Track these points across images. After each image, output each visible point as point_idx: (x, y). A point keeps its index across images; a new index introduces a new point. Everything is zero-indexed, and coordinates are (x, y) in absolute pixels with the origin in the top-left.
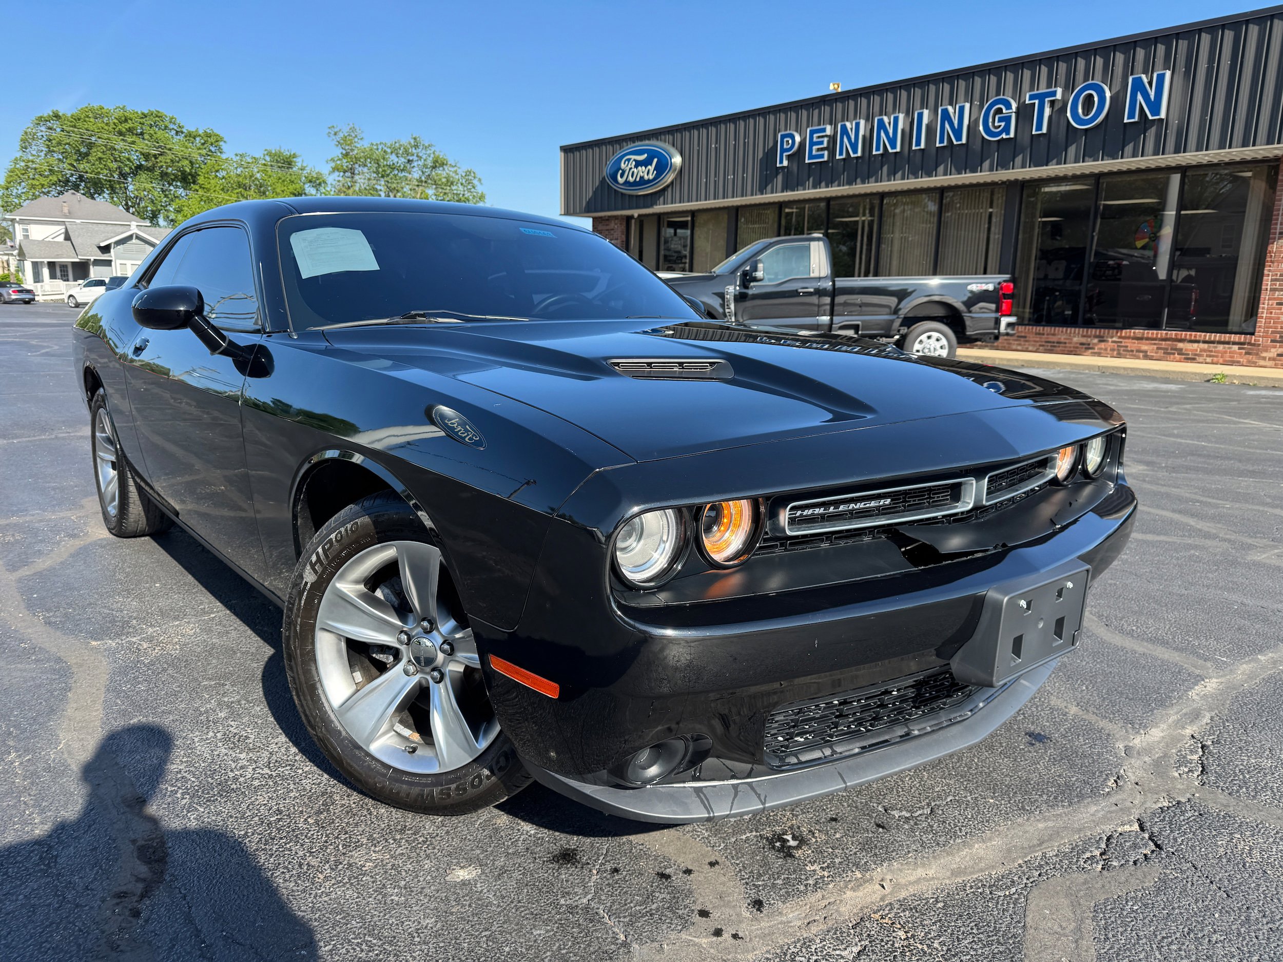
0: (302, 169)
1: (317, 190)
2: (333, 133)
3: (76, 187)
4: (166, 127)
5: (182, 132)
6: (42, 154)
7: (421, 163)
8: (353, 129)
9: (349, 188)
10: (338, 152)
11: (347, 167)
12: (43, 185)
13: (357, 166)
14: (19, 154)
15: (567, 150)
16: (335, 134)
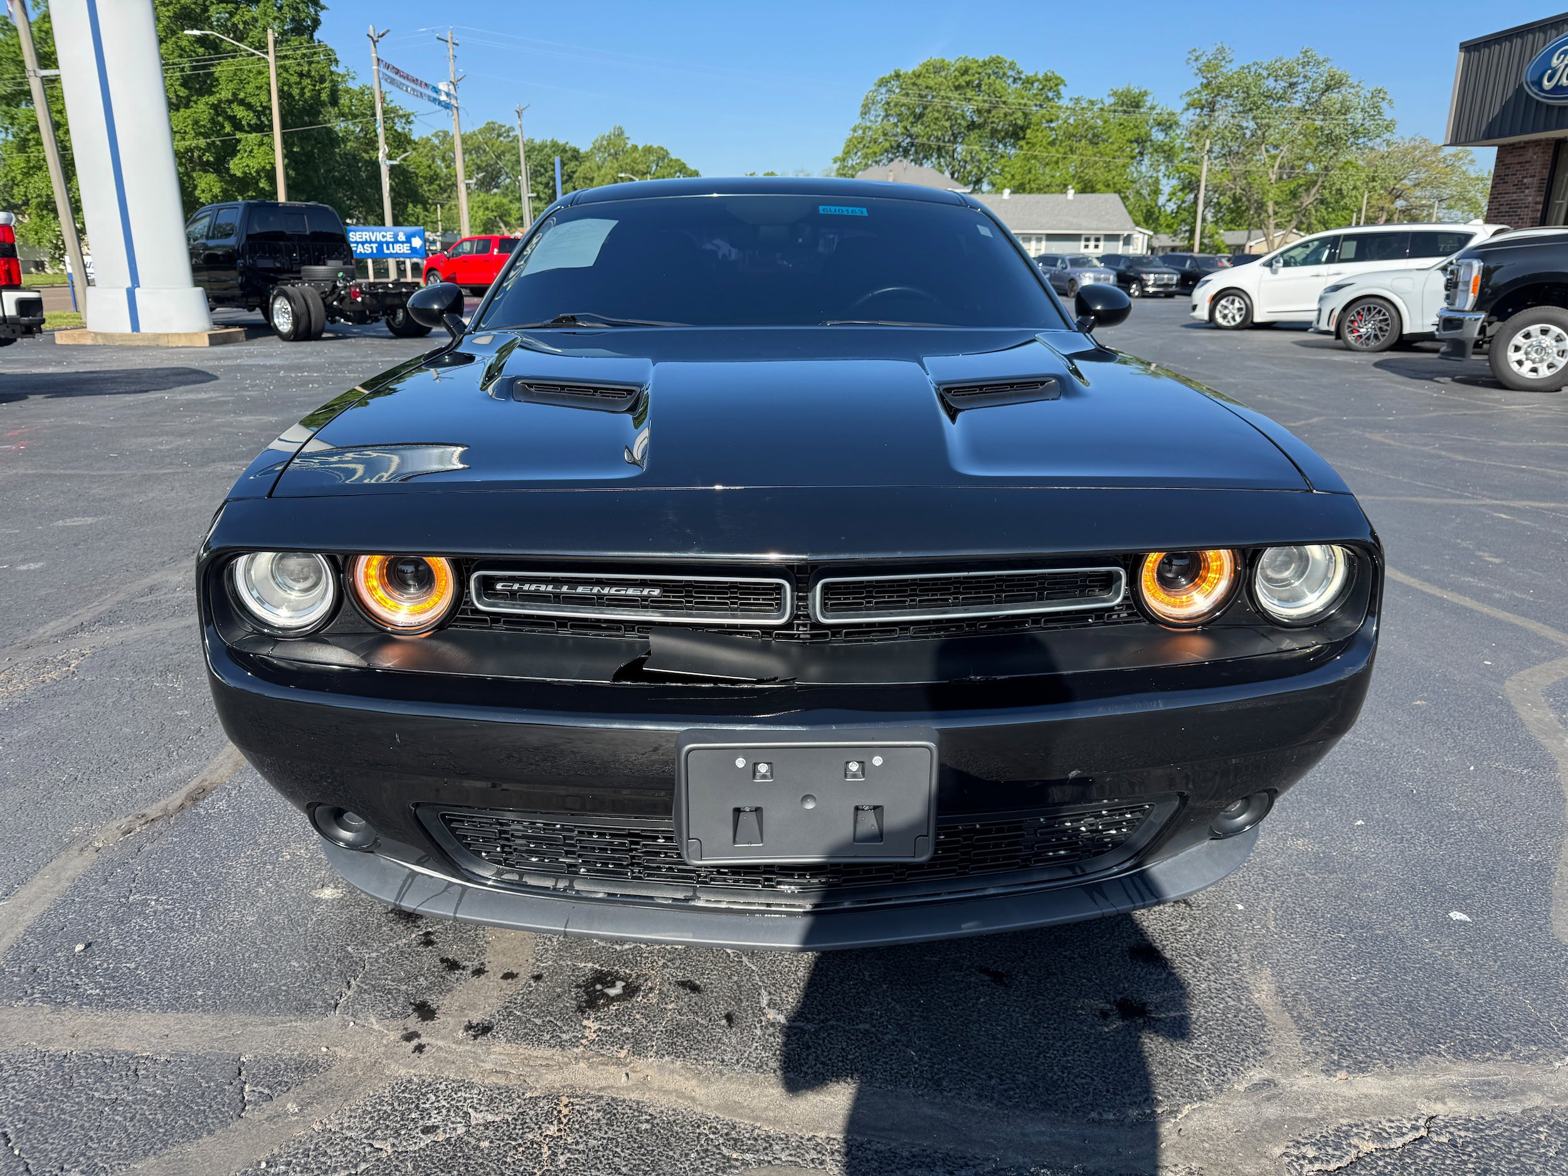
0: (1152, 108)
1: (1166, 134)
2: (1193, 58)
3: (906, 153)
4: (1004, 74)
5: (1020, 79)
6: (879, 119)
7: (1308, 86)
8: (1221, 50)
9: (1205, 127)
10: (1197, 82)
11: (1206, 100)
12: (875, 153)
13: (1219, 98)
14: (858, 121)
15: (1469, 48)
16: (1197, 59)
